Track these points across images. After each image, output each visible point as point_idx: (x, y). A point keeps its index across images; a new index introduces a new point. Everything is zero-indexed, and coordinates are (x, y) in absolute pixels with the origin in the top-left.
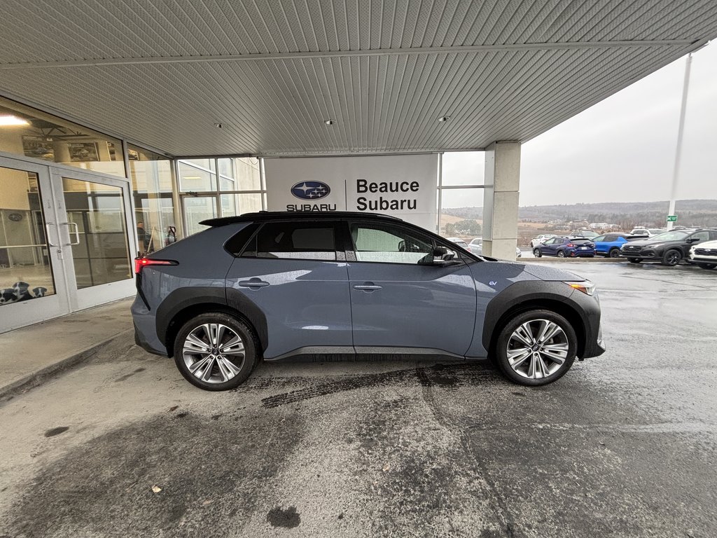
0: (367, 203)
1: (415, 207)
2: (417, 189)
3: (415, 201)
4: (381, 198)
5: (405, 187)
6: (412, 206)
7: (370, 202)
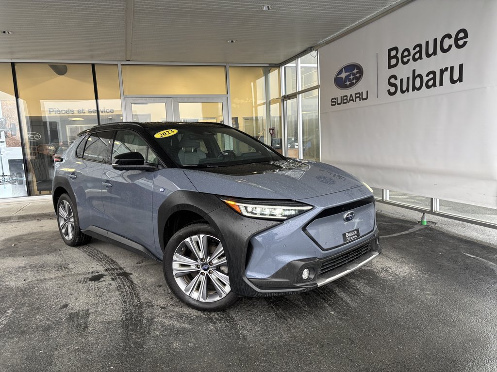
0: (398, 83)
1: (460, 79)
2: (465, 43)
3: (461, 66)
4: (414, 71)
5: (447, 43)
6: (456, 77)
7: (401, 80)
